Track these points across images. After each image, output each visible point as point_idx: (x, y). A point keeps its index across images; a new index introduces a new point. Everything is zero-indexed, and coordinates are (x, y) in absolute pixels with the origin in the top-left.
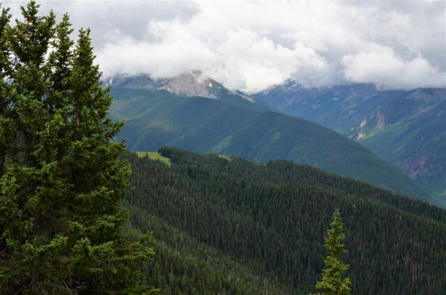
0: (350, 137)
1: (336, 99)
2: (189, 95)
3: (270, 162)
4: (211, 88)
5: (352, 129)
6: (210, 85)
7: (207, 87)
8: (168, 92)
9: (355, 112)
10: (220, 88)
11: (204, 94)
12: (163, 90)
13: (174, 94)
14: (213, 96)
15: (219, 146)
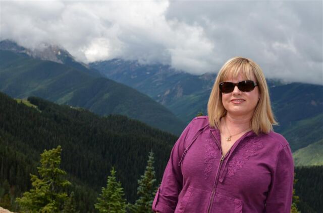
0: (158, 101)
1: (148, 73)
2: (43, 59)
3: (111, 115)
4: (59, 56)
5: (159, 96)
6: (59, 53)
7: (57, 55)
8: (28, 55)
9: (162, 84)
10: (66, 56)
11: (54, 59)
12: (23, 53)
13: (32, 56)
14: (60, 62)
15: (63, 99)
